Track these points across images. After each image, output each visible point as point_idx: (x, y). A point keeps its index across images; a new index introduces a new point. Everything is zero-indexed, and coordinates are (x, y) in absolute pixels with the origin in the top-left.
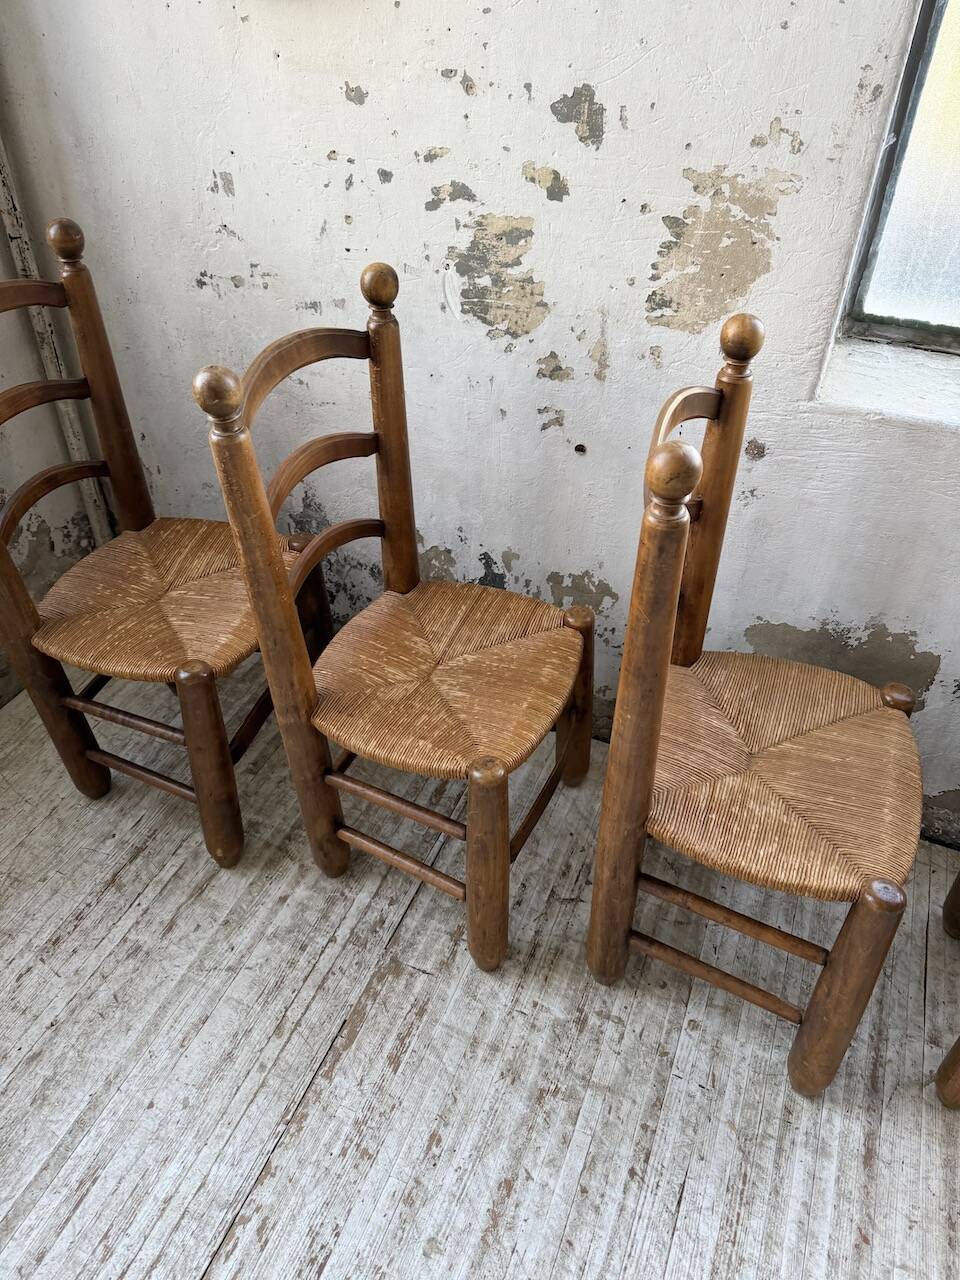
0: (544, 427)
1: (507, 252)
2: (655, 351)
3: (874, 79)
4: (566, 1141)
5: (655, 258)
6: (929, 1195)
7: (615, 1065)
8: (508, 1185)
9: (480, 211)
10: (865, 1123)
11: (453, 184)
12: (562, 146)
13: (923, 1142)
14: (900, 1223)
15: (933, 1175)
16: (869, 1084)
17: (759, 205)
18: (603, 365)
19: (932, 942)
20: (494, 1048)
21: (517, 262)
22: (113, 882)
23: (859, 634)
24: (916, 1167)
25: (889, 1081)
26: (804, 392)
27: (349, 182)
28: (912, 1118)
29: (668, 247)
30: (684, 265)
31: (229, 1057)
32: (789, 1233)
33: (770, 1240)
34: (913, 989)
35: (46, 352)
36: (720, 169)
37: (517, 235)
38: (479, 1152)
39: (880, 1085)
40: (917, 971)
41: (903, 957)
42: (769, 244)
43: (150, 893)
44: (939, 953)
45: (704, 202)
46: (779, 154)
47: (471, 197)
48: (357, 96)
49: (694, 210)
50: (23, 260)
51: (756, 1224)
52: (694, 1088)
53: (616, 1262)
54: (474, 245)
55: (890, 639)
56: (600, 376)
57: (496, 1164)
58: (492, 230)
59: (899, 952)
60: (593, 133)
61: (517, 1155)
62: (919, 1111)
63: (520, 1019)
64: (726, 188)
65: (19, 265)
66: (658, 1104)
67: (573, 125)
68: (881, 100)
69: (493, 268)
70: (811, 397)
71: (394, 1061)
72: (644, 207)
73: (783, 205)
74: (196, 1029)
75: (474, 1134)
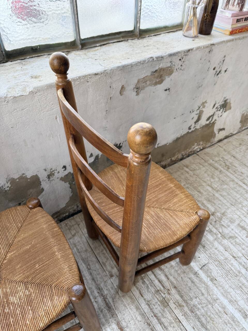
6: (140, 323)
10: (115, 322)
13: (129, 309)
15: (137, 316)
16: (108, 309)
19: (92, 246)
23: (7, 185)
24: (132, 319)
25: (111, 300)
28: (122, 305)
34: (97, 266)
39: (110, 305)
40: (94, 259)
41: (89, 259)
44: (96, 248)
55: (18, 180)
59: (87, 258)
62: (122, 301)
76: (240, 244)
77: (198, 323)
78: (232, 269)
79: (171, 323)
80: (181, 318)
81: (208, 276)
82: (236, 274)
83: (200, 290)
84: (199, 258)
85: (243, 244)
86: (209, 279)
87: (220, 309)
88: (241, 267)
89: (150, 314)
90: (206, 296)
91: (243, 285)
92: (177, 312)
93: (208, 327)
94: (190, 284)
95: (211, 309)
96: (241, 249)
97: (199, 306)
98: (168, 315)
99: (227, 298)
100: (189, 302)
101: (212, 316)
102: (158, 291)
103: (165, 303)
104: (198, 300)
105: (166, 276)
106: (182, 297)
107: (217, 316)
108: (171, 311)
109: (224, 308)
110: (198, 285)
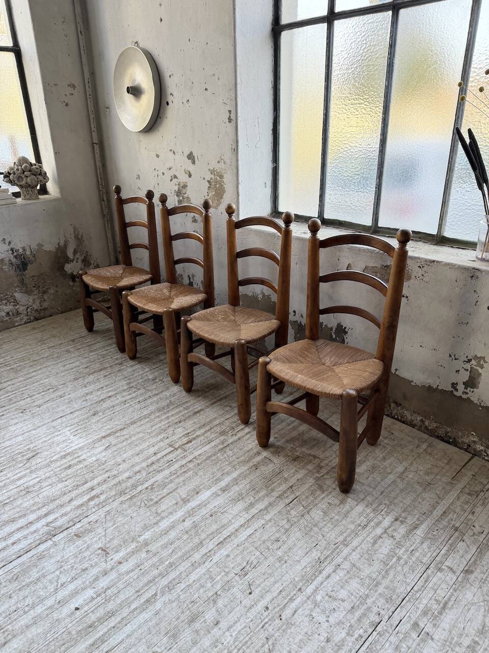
1: (184, 191)
3: (233, 147)
4: (130, 394)
5: (207, 191)
6: (204, 421)
7: (154, 387)
8: (110, 397)
9: (179, 181)
11: (174, 175)
12: (189, 165)
14: (192, 422)
15: (209, 418)
17: (221, 177)
20: (130, 379)
21: (186, 193)
22: (73, 341)
27: (158, 175)
29: (209, 187)
30: (212, 192)
31: (72, 369)
32: (163, 417)
33: (158, 417)
35: (106, 219)
36: (214, 168)
37: (185, 186)
38: (109, 391)
42: (225, 186)
43: (79, 344)
45: (213, 176)
46: (222, 165)
47: (177, 178)
48: (158, 156)
49: (211, 179)
50: (103, 196)
51: (158, 414)
52: (168, 394)
53: (120, 411)
54: (179, 189)
57: (110, 394)
58: (181, 186)
60: (194, 162)
61: (116, 394)
63: (140, 376)
64: (216, 173)
66: (156, 394)
67: (190, 160)
68: (235, 151)
69: (182, 195)
71: (105, 376)
72: (204, 178)
73: (225, 175)
74: (69, 364)
75: (111, 389)
76: (314, 495)
77: (210, 454)
78: (274, 483)
79: (207, 438)
80: (213, 444)
81: (259, 463)
82: (269, 487)
83: (241, 456)
84: (277, 456)
85: (316, 498)
86: (255, 463)
87: (226, 470)
88: (280, 493)
89: (212, 425)
90: (237, 460)
91: (257, 491)
92: (218, 441)
93: (208, 461)
94: (246, 449)
95: (225, 464)
96: (307, 495)
97: (225, 455)
98: (213, 436)
99: (239, 476)
100: (228, 448)
101: (219, 464)
102: (233, 428)
103: (223, 433)
104: (231, 455)
105: (249, 432)
106: (232, 443)
107: (218, 467)
108: (217, 438)
109: (228, 473)
110: (246, 455)
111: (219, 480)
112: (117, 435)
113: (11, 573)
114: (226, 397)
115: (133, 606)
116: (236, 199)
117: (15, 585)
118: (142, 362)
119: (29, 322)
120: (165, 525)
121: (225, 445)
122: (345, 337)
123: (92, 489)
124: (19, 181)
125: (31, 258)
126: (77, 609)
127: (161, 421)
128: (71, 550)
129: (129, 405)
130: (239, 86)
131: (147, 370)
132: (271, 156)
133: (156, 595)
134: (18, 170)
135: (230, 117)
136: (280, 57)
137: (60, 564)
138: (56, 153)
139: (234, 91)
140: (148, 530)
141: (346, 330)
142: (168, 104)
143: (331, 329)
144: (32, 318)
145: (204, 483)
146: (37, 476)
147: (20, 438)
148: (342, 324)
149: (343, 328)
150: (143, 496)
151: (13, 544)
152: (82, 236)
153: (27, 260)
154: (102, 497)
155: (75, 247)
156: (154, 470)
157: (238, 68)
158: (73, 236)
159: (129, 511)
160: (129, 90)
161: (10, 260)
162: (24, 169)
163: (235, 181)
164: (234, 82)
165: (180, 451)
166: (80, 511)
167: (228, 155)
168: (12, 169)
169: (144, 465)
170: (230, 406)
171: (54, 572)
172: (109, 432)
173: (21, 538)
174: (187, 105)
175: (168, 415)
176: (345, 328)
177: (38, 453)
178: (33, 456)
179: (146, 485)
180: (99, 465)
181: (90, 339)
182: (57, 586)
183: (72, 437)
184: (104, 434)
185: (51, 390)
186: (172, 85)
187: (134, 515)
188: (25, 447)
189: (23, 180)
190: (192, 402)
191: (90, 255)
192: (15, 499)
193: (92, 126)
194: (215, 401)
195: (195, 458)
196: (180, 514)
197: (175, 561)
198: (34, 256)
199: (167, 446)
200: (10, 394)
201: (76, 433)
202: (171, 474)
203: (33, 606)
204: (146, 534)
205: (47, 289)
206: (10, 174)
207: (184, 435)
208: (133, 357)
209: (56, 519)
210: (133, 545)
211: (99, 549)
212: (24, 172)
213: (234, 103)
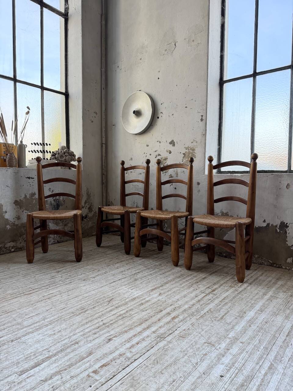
0: (170, 186)
1: (165, 162)
2: (184, 171)
3: (203, 133)
4: (151, 271)
5: (182, 159)
7: (164, 268)
9: (162, 157)
11: (158, 154)
12: (170, 148)
14: (206, 282)
17: (193, 150)
18: (177, 175)
20: (144, 265)
21: (166, 163)
26: (203, 174)
27: (146, 156)
29: (184, 157)
30: (186, 159)
33: (180, 280)
35: (104, 185)
36: (188, 146)
37: (166, 159)
38: (136, 270)
42: (195, 154)
45: (187, 151)
46: (195, 143)
47: (160, 155)
48: (148, 146)
49: (186, 152)
50: (104, 172)
52: (177, 271)
53: (152, 278)
56: (177, 176)
57: (137, 271)
60: (174, 145)
61: (141, 271)
63: (150, 264)
64: (189, 149)
65: (103, 173)
66: (168, 271)
67: (172, 145)
68: (205, 135)
69: (163, 164)
70: (204, 174)
71: (127, 264)
72: (180, 153)
73: (196, 149)
74: (97, 260)
75: (136, 269)
77: (234, 296)
79: (223, 289)
80: (230, 291)
81: (270, 298)
83: (255, 296)
86: (268, 298)
87: (252, 302)
89: (220, 283)
90: (254, 298)
91: (284, 311)
92: (232, 290)
93: (236, 299)
95: (248, 300)
97: (244, 296)
98: (226, 288)
99: (264, 304)
100: (242, 293)
101: (244, 300)
102: (236, 284)
104: (248, 296)
106: (242, 291)
107: (246, 301)
108: (230, 289)
109: (255, 304)
111: (252, 307)
112: (160, 288)
113: (150, 360)
114: (216, 272)
115: (263, 372)
116: (203, 160)
117: (158, 367)
118: (144, 258)
119: (54, 244)
120: (240, 329)
121: (239, 292)
122: (287, 230)
123: (169, 314)
124: (61, 158)
125: (63, 202)
126: (222, 376)
127: (184, 282)
128: (184, 344)
129: (154, 276)
130: (208, 103)
131: (151, 261)
132: (218, 142)
133: (273, 365)
134: (61, 152)
135: (202, 118)
136: (223, 95)
137: (184, 352)
138: (84, 145)
139: (205, 105)
140: (230, 332)
141: (288, 225)
142: (158, 118)
143: (276, 226)
144: (56, 241)
145: (244, 308)
146: (122, 309)
147: (93, 292)
148: (285, 221)
149: (285, 224)
150: (209, 316)
151: (138, 344)
152: (90, 193)
153: (60, 203)
154: (181, 317)
155: (86, 199)
156: (204, 304)
157: (208, 95)
158: (86, 193)
159: (207, 323)
160: (134, 112)
161: (51, 202)
162: (65, 152)
163: (204, 151)
164: (206, 102)
165: (211, 295)
166: (171, 325)
167: (199, 138)
168: (57, 151)
169: (194, 301)
170: (223, 275)
171: (183, 357)
172: (154, 288)
173: (141, 340)
174: (172, 117)
175: (186, 279)
176: (287, 224)
177: (113, 299)
178: (111, 300)
179: (205, 311)
180: (163, 303)
181: (100, 250)
182: (193, 365)
183: (130, 290)
184: (151, 289)
185: (95, 271)
186: (161, 108)
187: (212, 324)
188: (101, 296)
189: (63, 158)
190: (195, 274)
191: (93, 205)
192: (117, 321)
193: (103, 134)
194: (210, 273)
195: (225, 297)
196: (243, 323)
197: (267, 346)
198: (64, 201)
199: (201, 293)
200: (67, 273)
201: (132, 288)
202: (217, 305)
203: (186, 378)
204: (231, 333)
205: (67, 223)
206: (55, 154)
207: (206, 288)
208: (138, 256)
209: (157, 329)
210: (228, 340)
211: (205, 343)
212: (65, 153)
213: (205, 111)
